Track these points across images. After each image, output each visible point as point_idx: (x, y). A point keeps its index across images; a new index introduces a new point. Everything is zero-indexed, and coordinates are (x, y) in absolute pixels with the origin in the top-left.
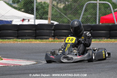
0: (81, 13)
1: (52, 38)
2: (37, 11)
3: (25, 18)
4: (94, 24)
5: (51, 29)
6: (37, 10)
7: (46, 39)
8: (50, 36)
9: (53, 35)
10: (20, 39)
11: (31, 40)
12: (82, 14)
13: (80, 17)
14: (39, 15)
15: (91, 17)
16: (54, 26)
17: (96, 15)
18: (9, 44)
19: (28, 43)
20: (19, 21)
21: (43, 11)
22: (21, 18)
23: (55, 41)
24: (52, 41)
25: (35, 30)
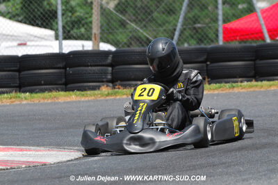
1: (107, 86)
5: (104, 63)
7: (94, 88)
8: (103, 82)
9: (109, 77)
10: (28, 93)
11: (54, 93)
13: (175, 29)
15: (204, 27)
16: (111, 56)
19: (49, 101)
20: (15, 46)
23: (116, 92)
24: (108, 95)
25: (63, 68)
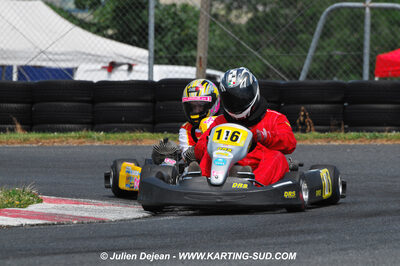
0: (311, 41)
2: (159, 37)
3: (118, 60)
4: (353, 79)
6: (160, 34)
10: (102, 133)
12: (313, 44)
13: (305, 57)
14: (167, 48)
15: (345, 56)
17: (361, 48)
18: (64, 147)
19: (130, 144)
20: (99, 70)
21: (179, 35)
22: (105, 60)
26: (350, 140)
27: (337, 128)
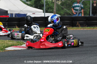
11: (42, 28)
20: (32, 14)
26: (88, 29)
27: (85, 26)
